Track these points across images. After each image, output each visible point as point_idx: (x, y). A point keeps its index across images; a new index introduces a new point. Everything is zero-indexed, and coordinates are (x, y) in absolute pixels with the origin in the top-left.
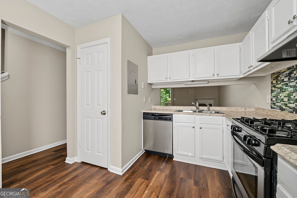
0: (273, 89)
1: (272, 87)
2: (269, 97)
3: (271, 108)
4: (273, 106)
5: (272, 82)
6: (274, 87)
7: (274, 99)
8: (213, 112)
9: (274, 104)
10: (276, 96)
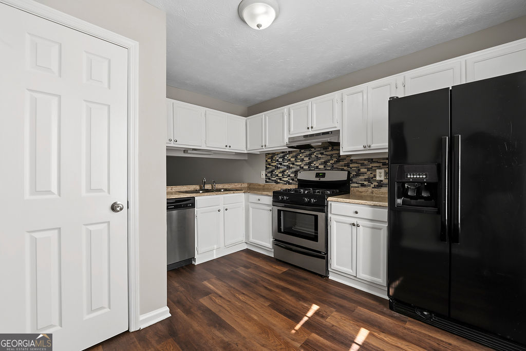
0: (268, 166)
1: (266, 164)
2: (264, 173)
3: (266, 182)
4: (268, 180)
5: (266, 160)
6: (270, 164)
7: (269, 175)
8: (222, 190)
9: (269, 179)
10: (272, 172)
